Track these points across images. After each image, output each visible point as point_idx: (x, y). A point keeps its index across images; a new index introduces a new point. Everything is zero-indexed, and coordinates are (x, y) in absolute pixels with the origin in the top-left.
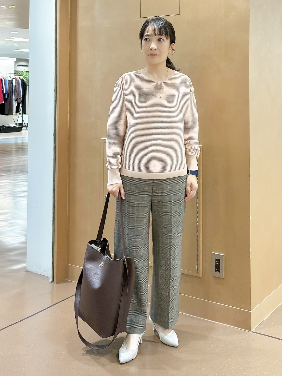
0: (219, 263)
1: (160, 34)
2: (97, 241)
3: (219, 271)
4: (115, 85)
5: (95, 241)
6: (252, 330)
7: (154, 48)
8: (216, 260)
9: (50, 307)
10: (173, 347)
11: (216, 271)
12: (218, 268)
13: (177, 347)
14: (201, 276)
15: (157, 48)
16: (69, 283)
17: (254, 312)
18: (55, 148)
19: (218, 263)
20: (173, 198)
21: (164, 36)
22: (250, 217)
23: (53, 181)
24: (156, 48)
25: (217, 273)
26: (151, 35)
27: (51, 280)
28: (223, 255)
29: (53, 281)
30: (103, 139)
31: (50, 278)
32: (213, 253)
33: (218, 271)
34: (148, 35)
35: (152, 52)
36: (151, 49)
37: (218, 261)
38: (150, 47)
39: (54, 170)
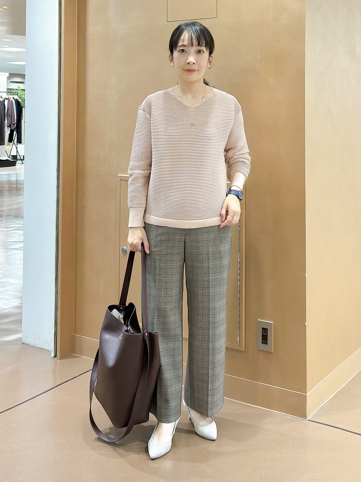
0: (267, 333)
1: (199, 45)
2: (119, 306)
3: (267, 343)
4: (139, 108)
5: (118, 305)
6: (308, 417)
7: (192, 62)
8: (263, 329)
9: (52, 388)
10: (210, 440)
11: (262, 343)
12: (265, 339)
13: (215, 440)
14: (243, 350)
15: (196, 61)
16: (75, 359)
17: (310, 395)
18: (58, 187)
19: (265, 332)
20: (211, 250)
21: (204, 46)
22: (306, 275)
23: (56, 228)
24: (194, 61)
25: (264, 345)
26: (187, 45)
27: (53, 355)
28: (272, 323)
29: (55, 356)
30: (119, 175)
31: (51, 352)
32: (258, 320)
33: (265, 343)
34: (184, 46)
35: (190, 67)
36: (188, 63)
37: (265, 330)
38: (188, 61)
39: (57, 215)
